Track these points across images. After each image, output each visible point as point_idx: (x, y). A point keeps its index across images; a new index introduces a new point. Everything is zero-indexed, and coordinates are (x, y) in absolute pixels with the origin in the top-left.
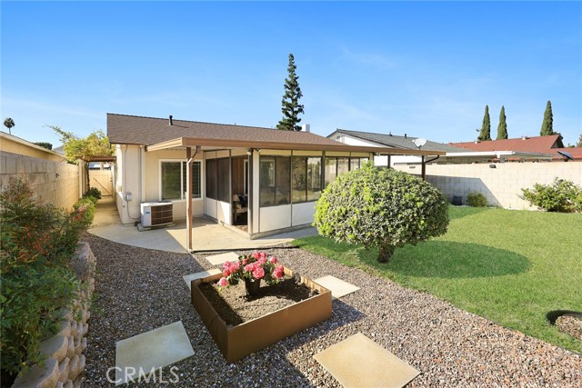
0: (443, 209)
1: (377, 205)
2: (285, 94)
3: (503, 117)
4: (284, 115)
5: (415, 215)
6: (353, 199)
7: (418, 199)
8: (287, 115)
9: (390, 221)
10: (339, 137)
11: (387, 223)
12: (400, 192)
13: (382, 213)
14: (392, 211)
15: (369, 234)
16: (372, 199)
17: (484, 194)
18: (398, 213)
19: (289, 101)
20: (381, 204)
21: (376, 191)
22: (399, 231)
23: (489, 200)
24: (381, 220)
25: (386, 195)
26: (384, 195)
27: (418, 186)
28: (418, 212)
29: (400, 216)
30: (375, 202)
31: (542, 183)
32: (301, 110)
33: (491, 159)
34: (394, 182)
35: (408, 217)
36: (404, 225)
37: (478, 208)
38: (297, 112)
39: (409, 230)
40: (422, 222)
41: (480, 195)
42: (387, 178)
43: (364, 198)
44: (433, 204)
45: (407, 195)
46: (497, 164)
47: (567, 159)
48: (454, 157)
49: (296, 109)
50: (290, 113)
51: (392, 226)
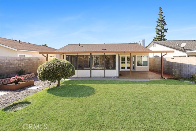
2: (157, 25)
4: (157, 35)
8: (158, 34)
19: (159, 28)
32: (166, 31)
38: (163, 32)
49: (163, 31)
50: (160, 33)
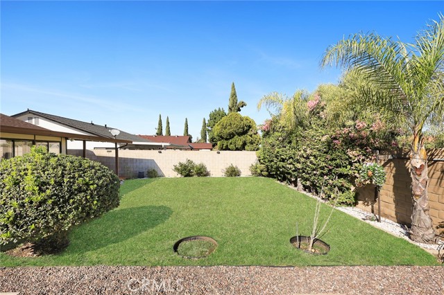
0: (115, 187)
1: (43, 194)
3: (168, 123)
5: (88, 197)
6: (9, 190)
7: (91, 182)
9: (60, 209)
10: (30, 118)
11: (57, 209)
12: (74, 177)
13: (50, 202)
14: (62, 197)
15: (33, 226)
16: (37, 188)
17: (156, 169)
18: (69, 198)
20: (48, 192)
21: (43, 179)
22: (71, 216)
23: (159, 174)
24: (49, 208)
25: (55, 182)
26: (52, 183)
27: (93, 170)
28: (91, 195)
29: (71, 201)
30: (41, 190)
31: (181, 162)
33: (160, 148)
34: (67, 168)
35: (80, 201)
36: (76, 208)
37: (153, 179)
39: (82, 212)
40: (95, 202)
41: (154, 170)
42: (60, 165)
43: (26, 188)
44: (107, 185)
45: (81, 179)
46: (162, 151)
47: (192, 149)
48: (138, 145)
51: (63, 212)
